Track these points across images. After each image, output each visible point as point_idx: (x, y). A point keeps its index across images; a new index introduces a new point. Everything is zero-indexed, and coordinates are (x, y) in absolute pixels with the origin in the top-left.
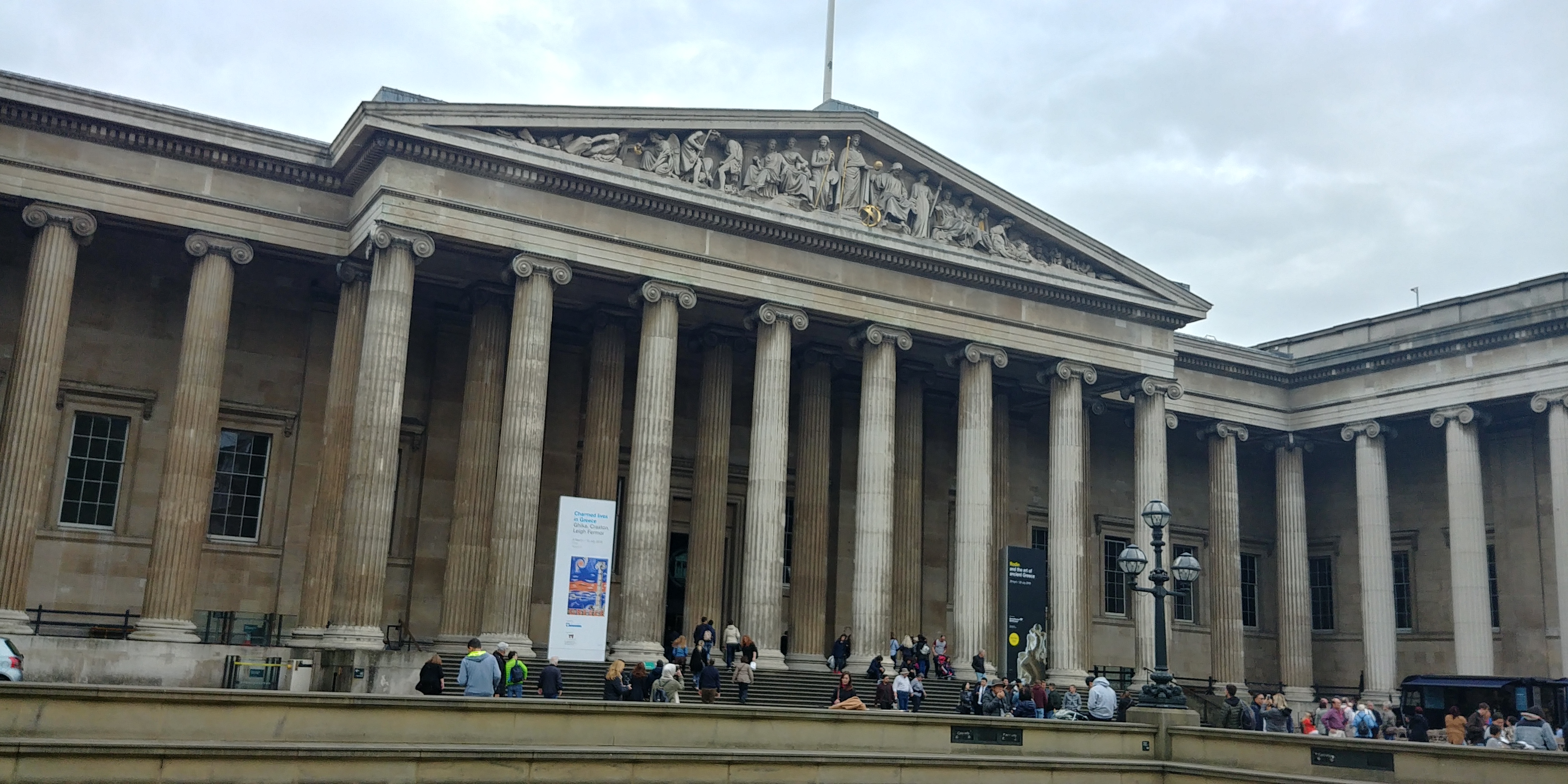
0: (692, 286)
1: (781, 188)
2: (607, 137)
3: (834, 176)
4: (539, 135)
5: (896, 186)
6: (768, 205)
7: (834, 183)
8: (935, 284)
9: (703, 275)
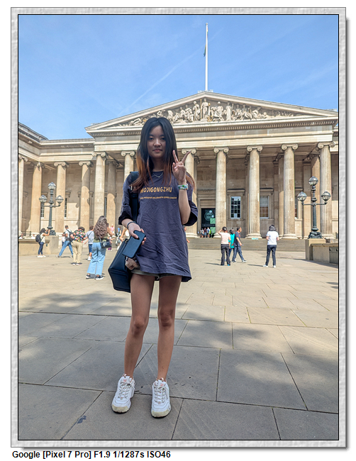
1: (184, 118)
4: (122, 124)
5: (220, 109)
6: (179, 124)
8: (236, 132)
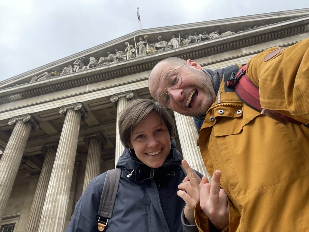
0: (79, 102)
2: (43, 74)
3: (133, 50)
7: (133, 51)
9: (85, 98)
